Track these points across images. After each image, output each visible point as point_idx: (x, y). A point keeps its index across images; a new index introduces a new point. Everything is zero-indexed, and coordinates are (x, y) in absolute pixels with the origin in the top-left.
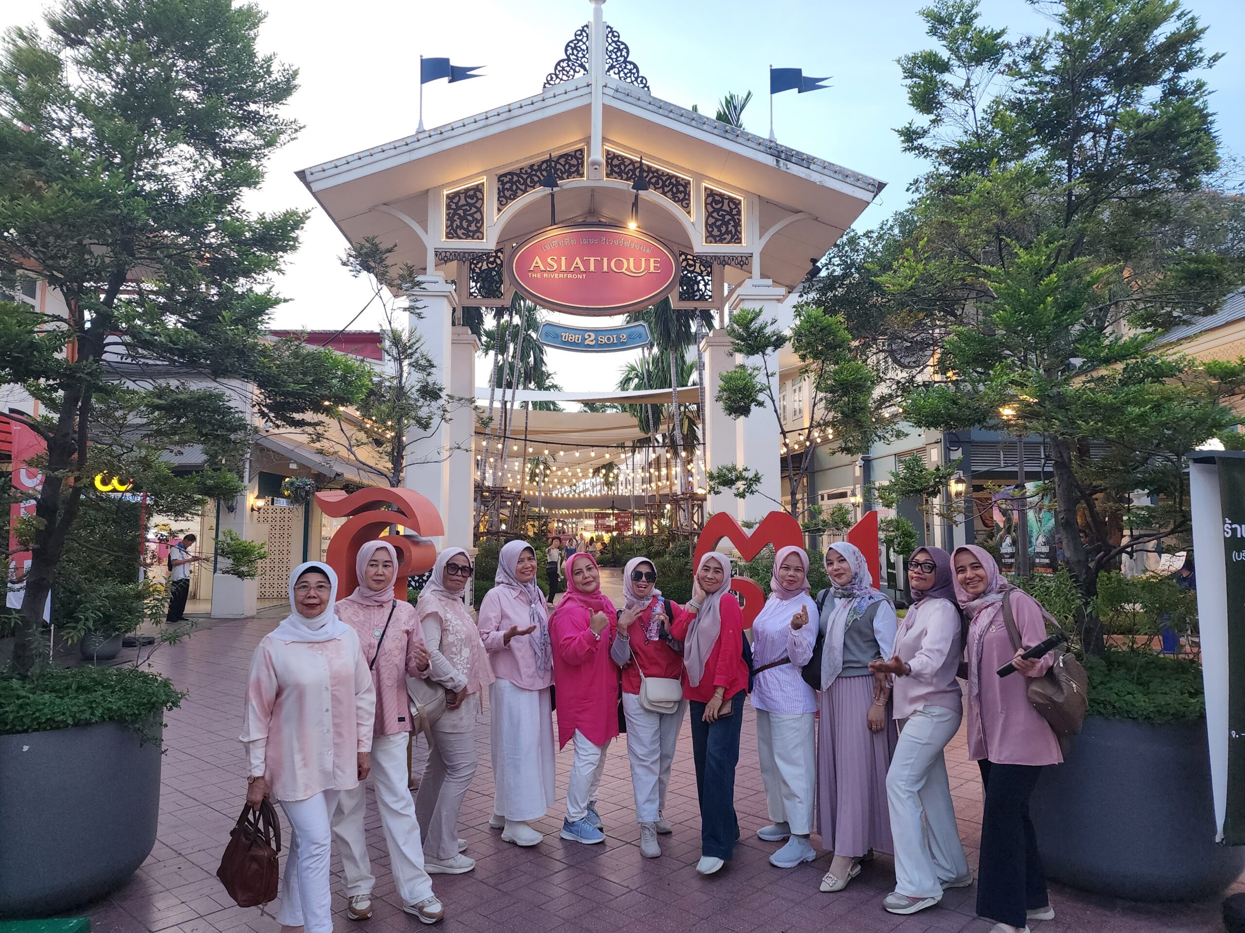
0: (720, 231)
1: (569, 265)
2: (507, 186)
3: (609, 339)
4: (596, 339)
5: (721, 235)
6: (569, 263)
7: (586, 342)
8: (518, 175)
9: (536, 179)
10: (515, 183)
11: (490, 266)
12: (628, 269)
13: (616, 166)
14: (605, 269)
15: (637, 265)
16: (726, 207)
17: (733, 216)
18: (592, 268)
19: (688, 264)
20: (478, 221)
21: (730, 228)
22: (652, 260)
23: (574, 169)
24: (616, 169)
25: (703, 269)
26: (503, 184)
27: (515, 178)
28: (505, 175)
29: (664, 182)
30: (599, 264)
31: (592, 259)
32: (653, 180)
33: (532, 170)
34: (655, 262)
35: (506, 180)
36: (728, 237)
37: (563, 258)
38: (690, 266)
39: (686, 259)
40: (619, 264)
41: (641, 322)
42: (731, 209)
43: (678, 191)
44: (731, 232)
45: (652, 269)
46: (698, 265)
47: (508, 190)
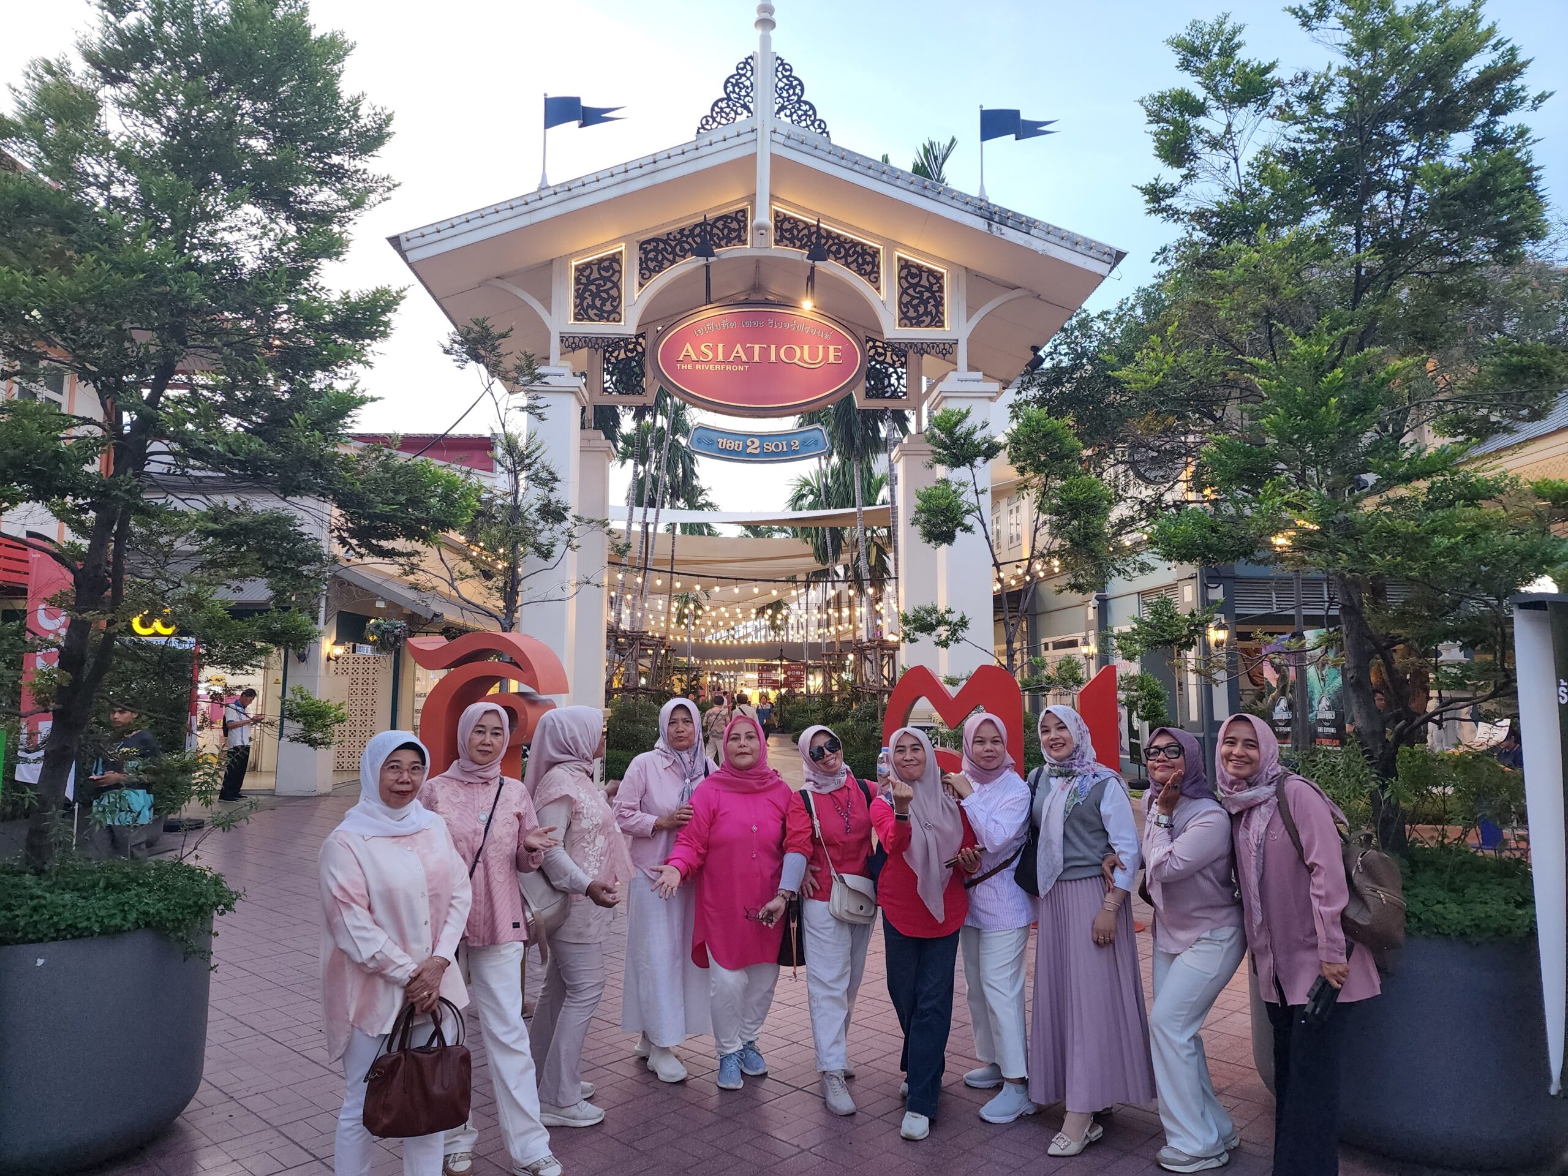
0: (916, 311)
1: (727, 354)
2: (651, 255)
3: (777, 446)
4: (761, 446)
5: (919, 316)
6: (728, 352)
7: (748, 451)
8: (665, 242)
9: (687, 247)
10: (661, 252)
11: (629, 354)
12: (802, 359)
13: (787, 230)
14: (773, 359)
15: (813, 355)
16: (924, 282)
17: (933, 293)
18: (756, 358)
19: (876, 352)
20: (614, 299)
21: (930, 307)
22: (832, 348)
23: (734, 234)
24: (787, 235)
25: (895, 358)
26: (646, 253)
27: (661, 246)
28: (648, 242)
29: (847, 251)
30: (765, 352)
31: (757, 347)
32: (834, 248)
33: (683, 235)
34: (836, 350)
35: (650, 247)
36: (928, 319)
37: (720, 346)
38: (880, 355)
39: (874, 347)
40: (790, 353)
41: (818, 426)
42: (931, 285)
43: (865, 262)
44: (931, 313)
45: (831, 359)
46: (889, 354)
47: (652, 260)
